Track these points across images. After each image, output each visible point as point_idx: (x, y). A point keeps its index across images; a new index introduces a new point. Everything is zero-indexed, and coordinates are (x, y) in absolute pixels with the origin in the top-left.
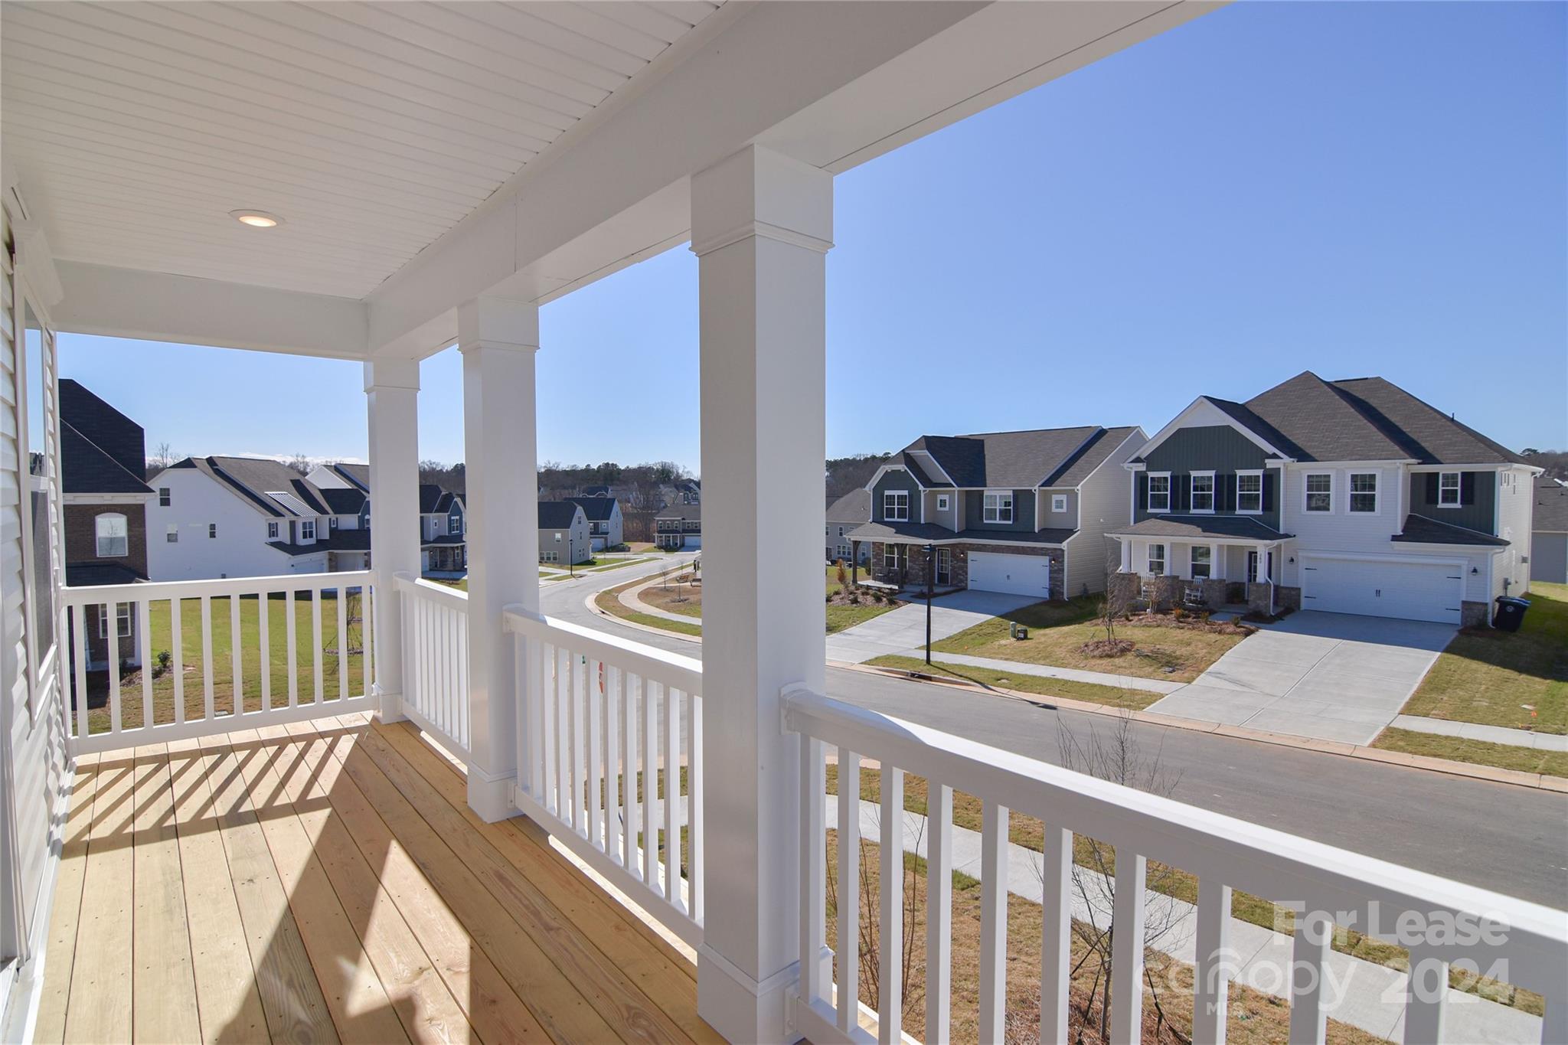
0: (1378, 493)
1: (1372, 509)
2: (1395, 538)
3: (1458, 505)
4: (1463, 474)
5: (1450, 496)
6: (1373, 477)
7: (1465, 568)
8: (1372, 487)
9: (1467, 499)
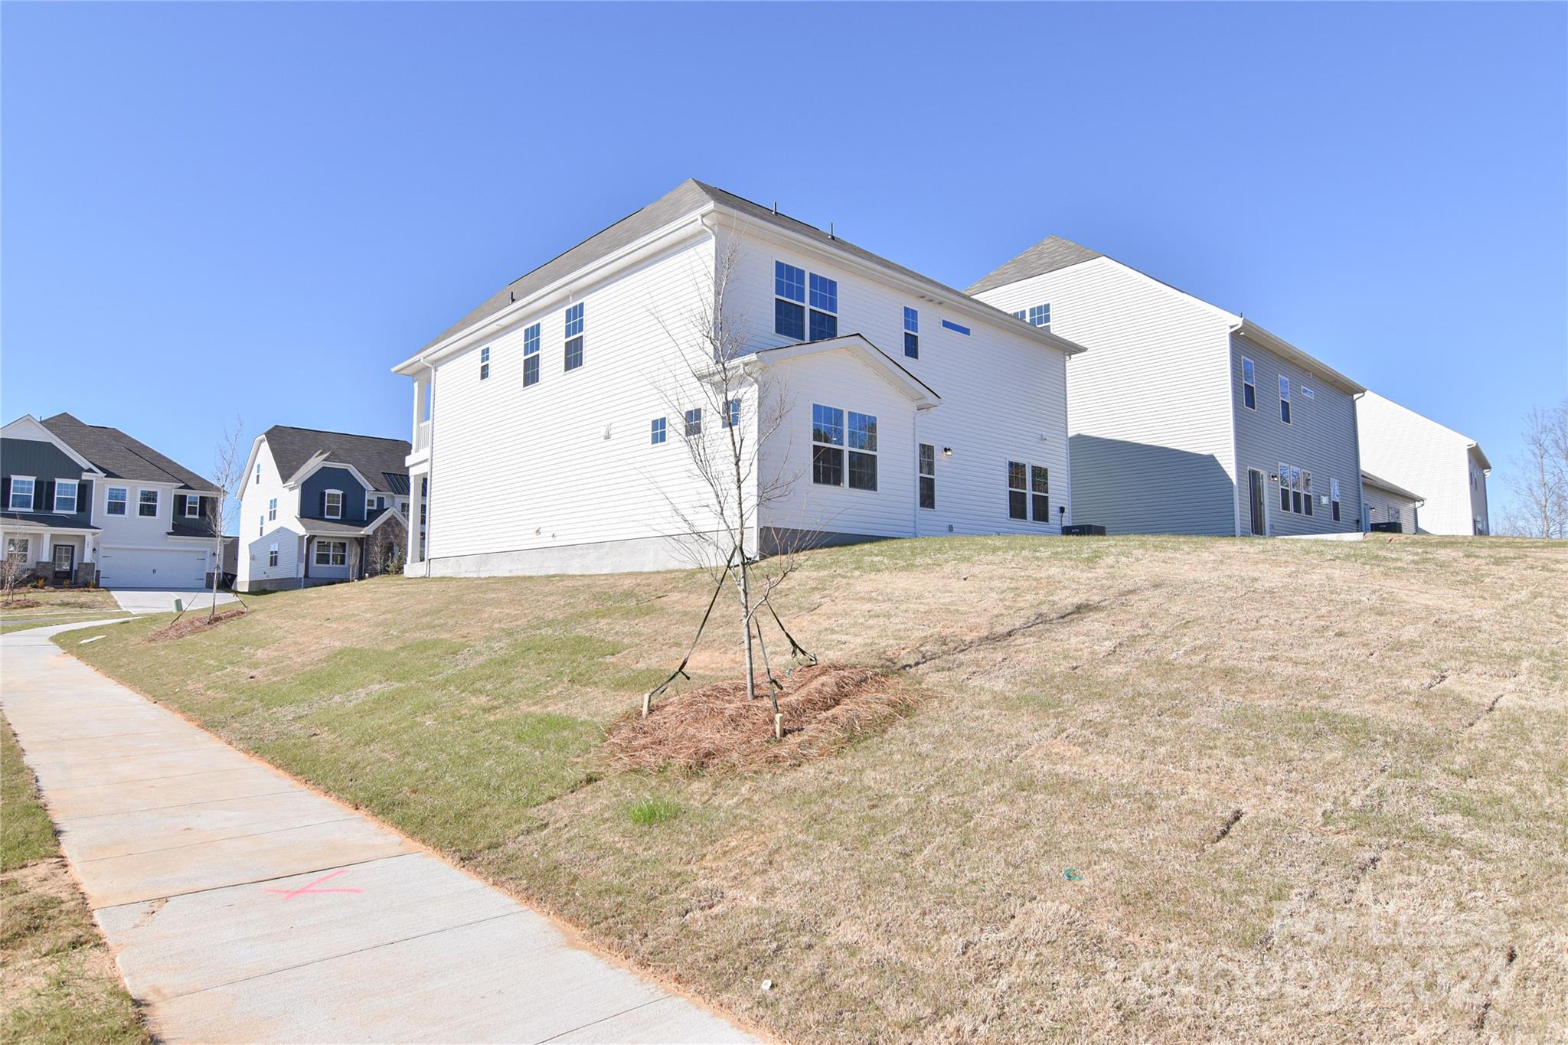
0: (158, 504)
1: (154, 515)
2: (169, 534)
3: (197, 517)
4: (201, 497)
5: (192, 511)
6: (155, 493)
7: (209, 553)
8: (155, 500)
9: (203, 513)
